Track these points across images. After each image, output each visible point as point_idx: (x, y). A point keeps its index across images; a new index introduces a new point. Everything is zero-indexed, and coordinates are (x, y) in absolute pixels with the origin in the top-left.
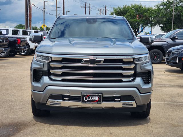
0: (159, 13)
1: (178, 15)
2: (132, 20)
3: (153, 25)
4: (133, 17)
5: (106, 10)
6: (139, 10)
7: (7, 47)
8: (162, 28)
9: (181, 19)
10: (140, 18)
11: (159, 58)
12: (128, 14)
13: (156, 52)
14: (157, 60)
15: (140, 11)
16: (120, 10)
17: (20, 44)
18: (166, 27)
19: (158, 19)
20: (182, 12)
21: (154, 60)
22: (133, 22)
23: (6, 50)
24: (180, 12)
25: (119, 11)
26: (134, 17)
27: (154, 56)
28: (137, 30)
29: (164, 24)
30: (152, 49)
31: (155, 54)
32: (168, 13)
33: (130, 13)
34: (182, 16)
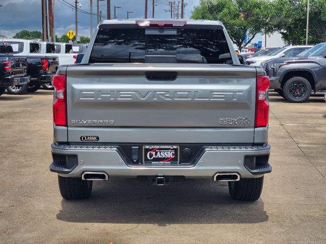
0: (281, 10)
1: (316, 13)
2: (232, 22)
3: (269, 30)
4: (235, 16)
5: (182, 4)
6: (245, 4)
7: (25, 76)
8: (285, 36)
9: (320, 19)
10: (246, 18)
11: (304, 92)
12: (225, 10)
13: (298, 82)
14: (300, 96)
15: (246, 6)
16: (211, 3)
17: (47, 69)
18: (291, 34)
19: (279, 20)
20: (322, 7)
21: (294, 96)
22: (235, 25)
23: (24, 80)
24: (320, 8)
25: (209, 6)
26: (237, 16)
27: (296, 89)
28: (241, 40)
29: (289, 28)
30: (292, 77)
31: (296, 86)
32: (297, 9)
33: (229, 8)
34: (322, 14)
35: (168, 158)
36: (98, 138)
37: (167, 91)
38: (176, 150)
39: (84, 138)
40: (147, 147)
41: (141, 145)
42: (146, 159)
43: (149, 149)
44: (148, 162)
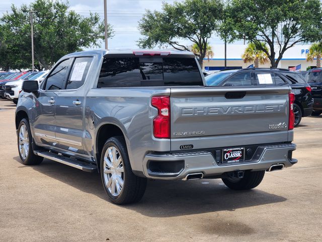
35: (237, 157)
36: (192, 146)
37: (240, 106)
38: (242, 150)
39: (183, 147)
40: (225, 150)
41: (221, 148)
42: (224, 160)
43: (226, 151)
44: (225, 161)
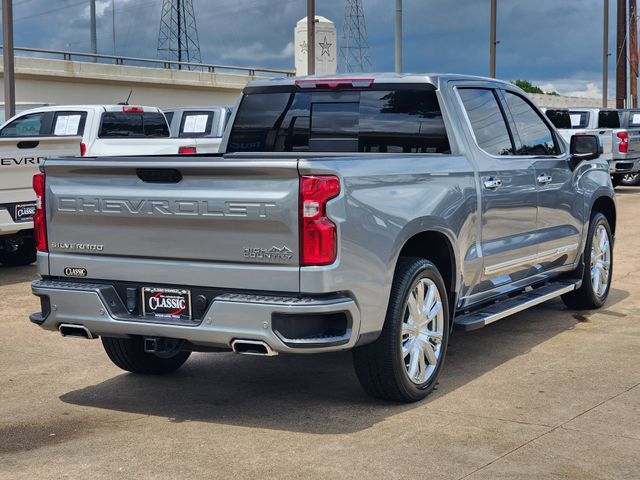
35: (176, 309)
36: (85, 272)
38: (186, 296)
39: (69, 272)
40: (148, 289)
41: (139, 285)
42: (148, 309)
43: (149, 292)
44: (150, 313)
